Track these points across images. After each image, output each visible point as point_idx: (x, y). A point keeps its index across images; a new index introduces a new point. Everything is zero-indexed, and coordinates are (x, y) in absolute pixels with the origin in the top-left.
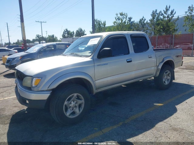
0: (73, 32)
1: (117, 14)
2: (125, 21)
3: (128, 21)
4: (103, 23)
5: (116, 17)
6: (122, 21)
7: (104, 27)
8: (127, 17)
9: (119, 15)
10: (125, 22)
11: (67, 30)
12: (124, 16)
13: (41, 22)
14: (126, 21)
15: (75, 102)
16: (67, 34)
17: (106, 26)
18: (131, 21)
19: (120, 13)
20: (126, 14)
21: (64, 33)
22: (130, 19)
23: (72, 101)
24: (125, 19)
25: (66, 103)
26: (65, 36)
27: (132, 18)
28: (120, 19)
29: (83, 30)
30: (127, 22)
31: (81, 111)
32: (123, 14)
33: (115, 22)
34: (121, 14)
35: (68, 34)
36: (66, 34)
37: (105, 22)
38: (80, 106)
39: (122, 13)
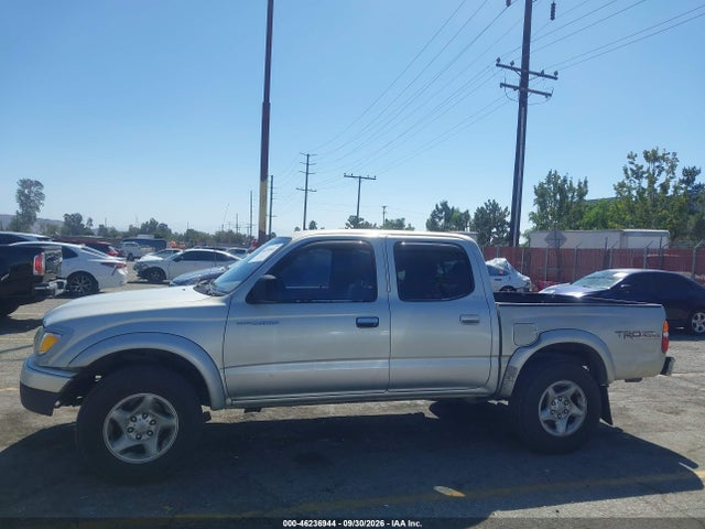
0: (467, 214)
1: (631, 157)
2: (668, 181)
3: (682, 181)
4: (575, 185)
5: (629, 166)
6: (652, 181)
7: (578, 203)
8: (673, 167)
9: (640, 161)
10: (664, 187)
11: (445, 205)
12: (664, 165)
13: (360, 178)
14: (672, 184)
15: (149, 419)
16: (443, 221)
17: (587, 198)
18: (697, 182)
19: (646, 153)
20: (670, 157)
21: (434, 215)
22: (691, 174)
23: (138, 413)
24: (668, 173)
25: (114, 414)
26: (436, 224)
27: (699, 172)
28: (644, 173)
29: (503, 209)
30: (676, 188)
31: (164, 450)
32: (660, 154)
33: (622, 185)
34: (652, 157)
35: (448, 219)
36: (440, 219)
37: (586, 182)
38: (164, 434)
39: (655, 152)
